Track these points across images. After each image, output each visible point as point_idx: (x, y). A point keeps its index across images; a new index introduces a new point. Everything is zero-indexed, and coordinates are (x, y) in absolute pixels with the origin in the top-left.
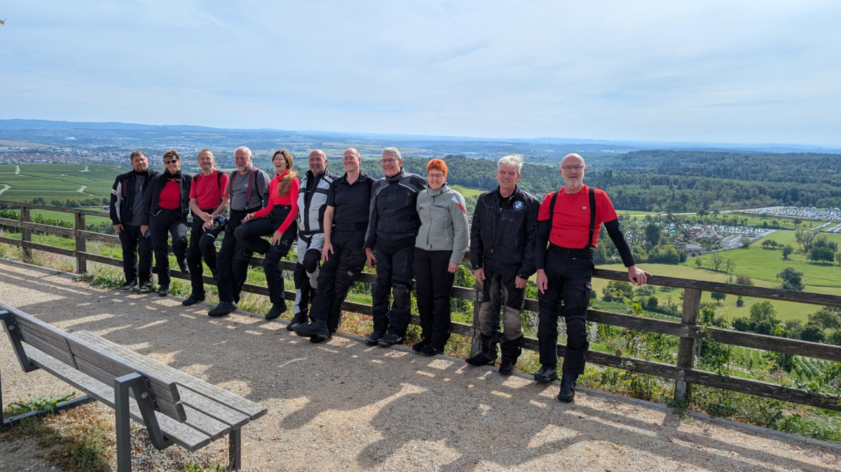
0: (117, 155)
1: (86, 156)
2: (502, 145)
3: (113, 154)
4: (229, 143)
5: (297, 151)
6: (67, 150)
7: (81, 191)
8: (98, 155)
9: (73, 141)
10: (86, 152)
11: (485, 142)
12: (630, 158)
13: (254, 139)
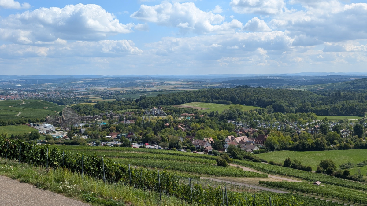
0: (43, 94)
1: (26, 95)
2: (275, 78)
3: (41, 94)
4: (109, 84)
5: (149, 87)
6: (16, 92)
7: (18, 115)
8: (32, 94)
9: (20, 87)
10: (26, 93)
11: (264, 77)
12: (356, 84)
13: (124, 81)
